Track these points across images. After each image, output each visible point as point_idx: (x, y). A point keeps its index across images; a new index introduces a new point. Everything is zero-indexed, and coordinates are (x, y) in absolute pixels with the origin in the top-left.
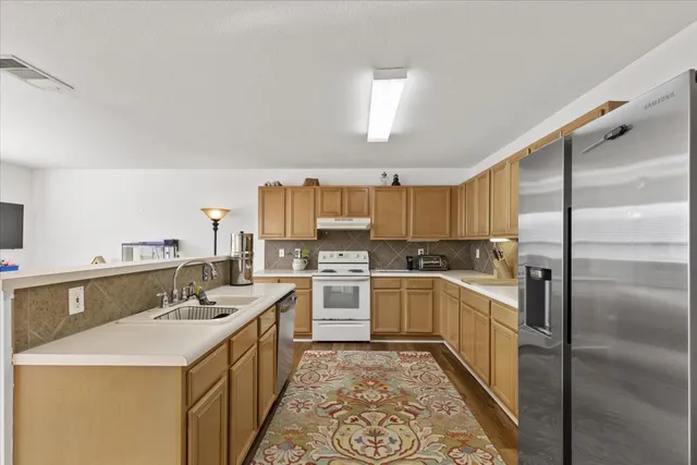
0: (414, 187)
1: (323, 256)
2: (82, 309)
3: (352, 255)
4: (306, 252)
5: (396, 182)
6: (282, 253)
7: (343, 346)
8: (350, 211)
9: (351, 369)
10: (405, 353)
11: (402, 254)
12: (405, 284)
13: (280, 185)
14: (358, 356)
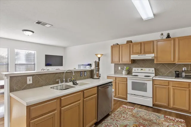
0: (178, 38)
1: (135, 70)
2: (31, 82)
3: (147, 70)
4: (128, 68)
5: (168, 36)
6: (120, 68)
7: (139, 106)
8: (144, 52)
9: (136, 117)
10: (169, 117)
11: (173, 70)
12: (171, 84)
13: (118, 44)
14: (143, 113)
